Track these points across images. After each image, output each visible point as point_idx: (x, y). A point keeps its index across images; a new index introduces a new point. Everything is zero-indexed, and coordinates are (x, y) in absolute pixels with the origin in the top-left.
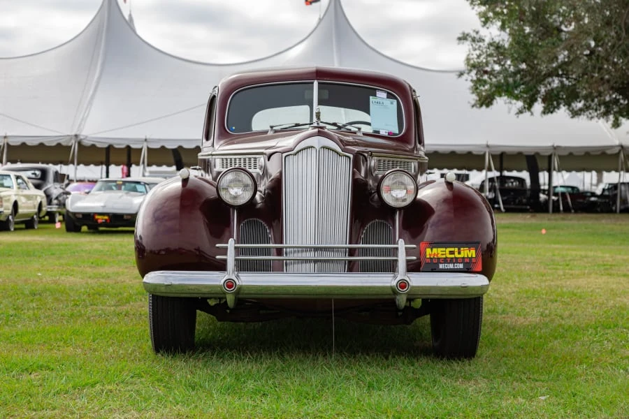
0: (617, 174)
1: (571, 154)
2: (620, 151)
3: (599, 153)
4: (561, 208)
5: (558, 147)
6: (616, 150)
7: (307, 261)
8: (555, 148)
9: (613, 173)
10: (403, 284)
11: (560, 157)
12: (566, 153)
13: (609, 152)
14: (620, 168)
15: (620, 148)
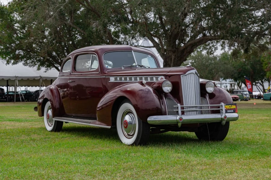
0: (39, 88)
1: (22, 79)
2: (40, 78)
3: (32, 79)
4: (21, 100)
5: (17, 76)
6: (39, 78)
7: (193, 111)
8: (16, 77)
9: (38, 87)
10: (225, 117)
11: (19, 81)
12: (20, 79)
13: (36, 79)
14: (40, 85)
15: (40, 77)
